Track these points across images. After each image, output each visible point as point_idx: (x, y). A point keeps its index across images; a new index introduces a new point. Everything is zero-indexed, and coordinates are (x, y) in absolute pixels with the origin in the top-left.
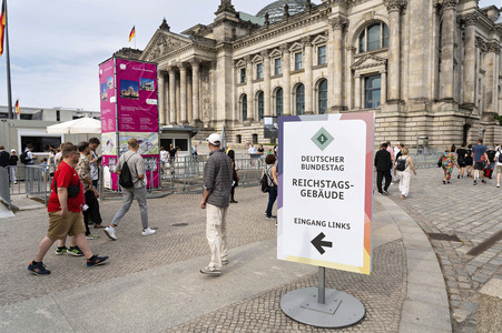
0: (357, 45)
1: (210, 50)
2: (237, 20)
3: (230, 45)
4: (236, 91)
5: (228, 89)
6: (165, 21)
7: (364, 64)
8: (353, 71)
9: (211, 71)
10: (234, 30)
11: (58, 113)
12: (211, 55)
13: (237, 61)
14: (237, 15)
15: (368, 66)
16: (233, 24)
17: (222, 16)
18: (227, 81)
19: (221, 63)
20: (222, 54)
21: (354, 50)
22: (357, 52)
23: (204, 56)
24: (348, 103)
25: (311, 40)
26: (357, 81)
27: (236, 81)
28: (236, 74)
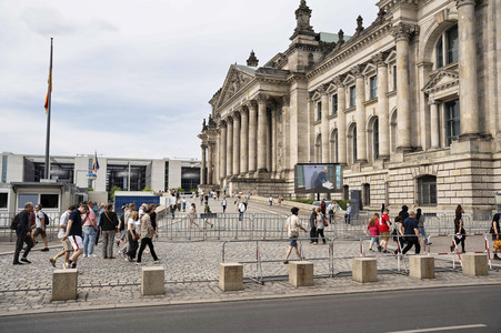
0: (434, 59)
1: (280, 83)
2: (316, 43)
3: (303, 75)
4: (312, 131)
5: (301, 129)
6: (253, 54)
7: (439, 84)
8: (427, 95)
9: (284, 108)
10: (311, 56)
11: (167, 163)
12: (282, 89)
13: (313, 92)
14: (317, 37)
15: (443, 88)
16: (310, 48)
17: (296, 40)
18: (300, 120)
19: (294, 97)
20: (295, 86)
21: (428, 66)
22: (434, 68)
23: (272, 90)
24: (422, 141)
25: (384, 59)
26: (433, 108)
27: (312, 118)
28: (311, 110)
